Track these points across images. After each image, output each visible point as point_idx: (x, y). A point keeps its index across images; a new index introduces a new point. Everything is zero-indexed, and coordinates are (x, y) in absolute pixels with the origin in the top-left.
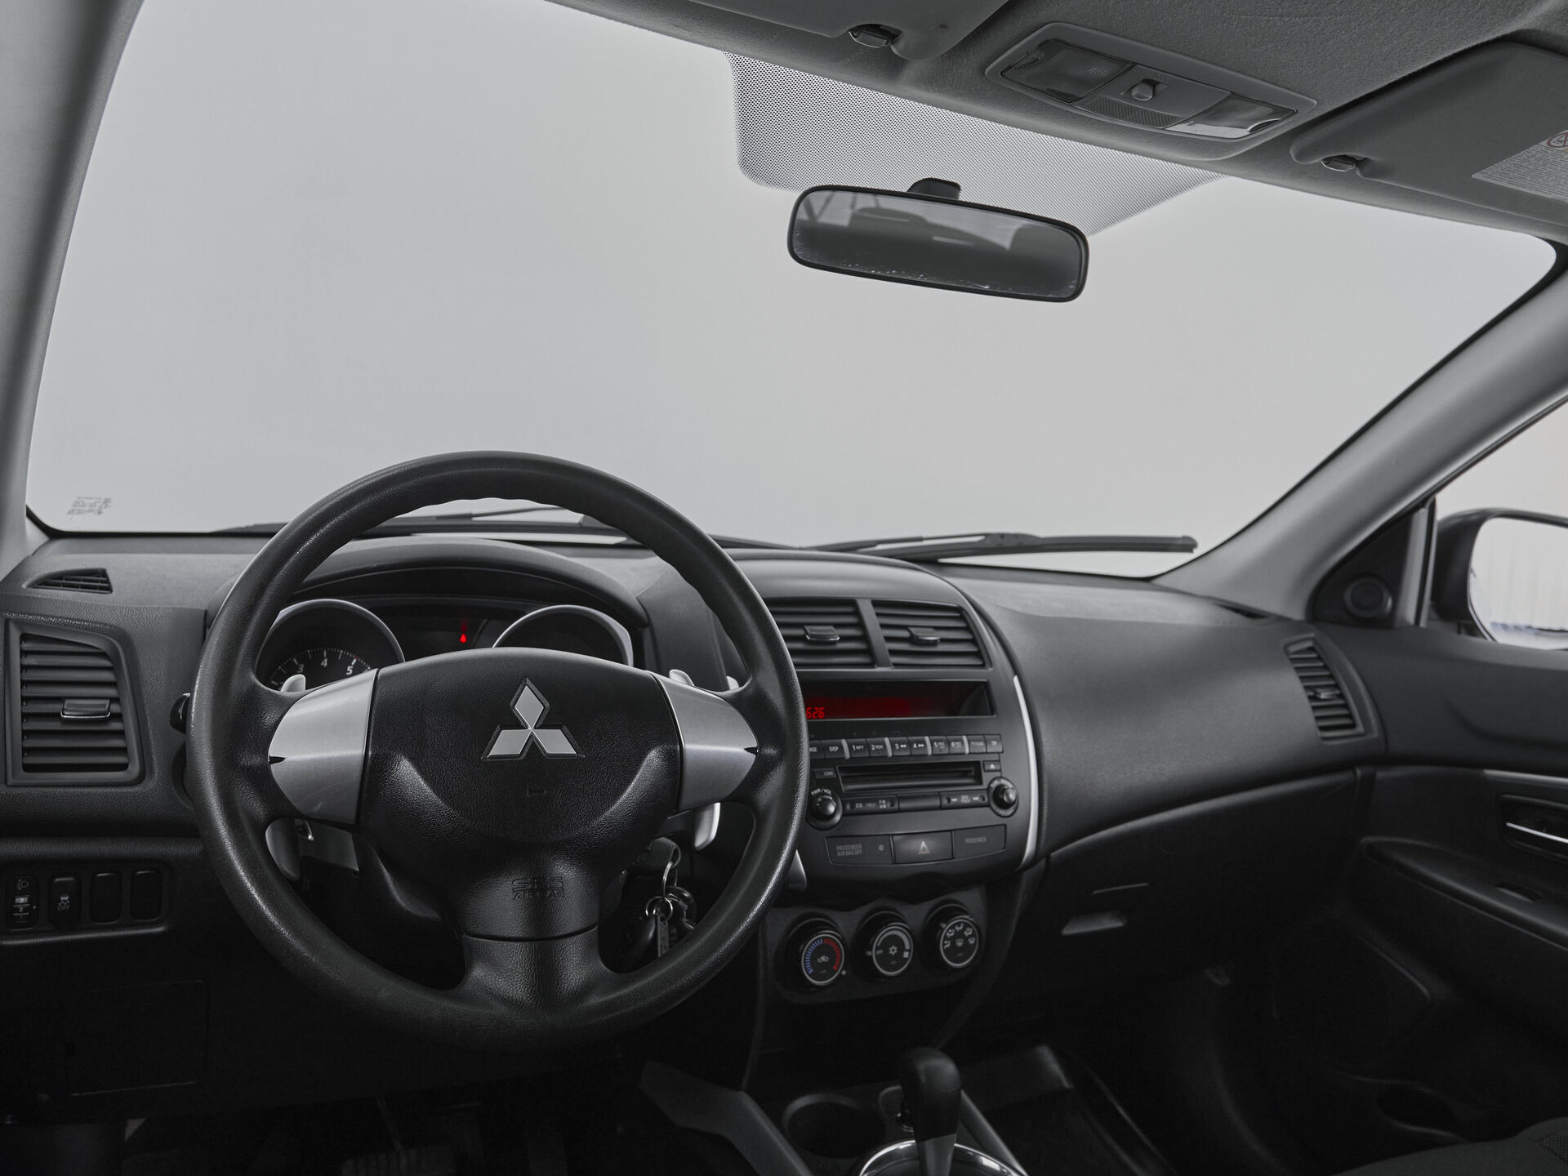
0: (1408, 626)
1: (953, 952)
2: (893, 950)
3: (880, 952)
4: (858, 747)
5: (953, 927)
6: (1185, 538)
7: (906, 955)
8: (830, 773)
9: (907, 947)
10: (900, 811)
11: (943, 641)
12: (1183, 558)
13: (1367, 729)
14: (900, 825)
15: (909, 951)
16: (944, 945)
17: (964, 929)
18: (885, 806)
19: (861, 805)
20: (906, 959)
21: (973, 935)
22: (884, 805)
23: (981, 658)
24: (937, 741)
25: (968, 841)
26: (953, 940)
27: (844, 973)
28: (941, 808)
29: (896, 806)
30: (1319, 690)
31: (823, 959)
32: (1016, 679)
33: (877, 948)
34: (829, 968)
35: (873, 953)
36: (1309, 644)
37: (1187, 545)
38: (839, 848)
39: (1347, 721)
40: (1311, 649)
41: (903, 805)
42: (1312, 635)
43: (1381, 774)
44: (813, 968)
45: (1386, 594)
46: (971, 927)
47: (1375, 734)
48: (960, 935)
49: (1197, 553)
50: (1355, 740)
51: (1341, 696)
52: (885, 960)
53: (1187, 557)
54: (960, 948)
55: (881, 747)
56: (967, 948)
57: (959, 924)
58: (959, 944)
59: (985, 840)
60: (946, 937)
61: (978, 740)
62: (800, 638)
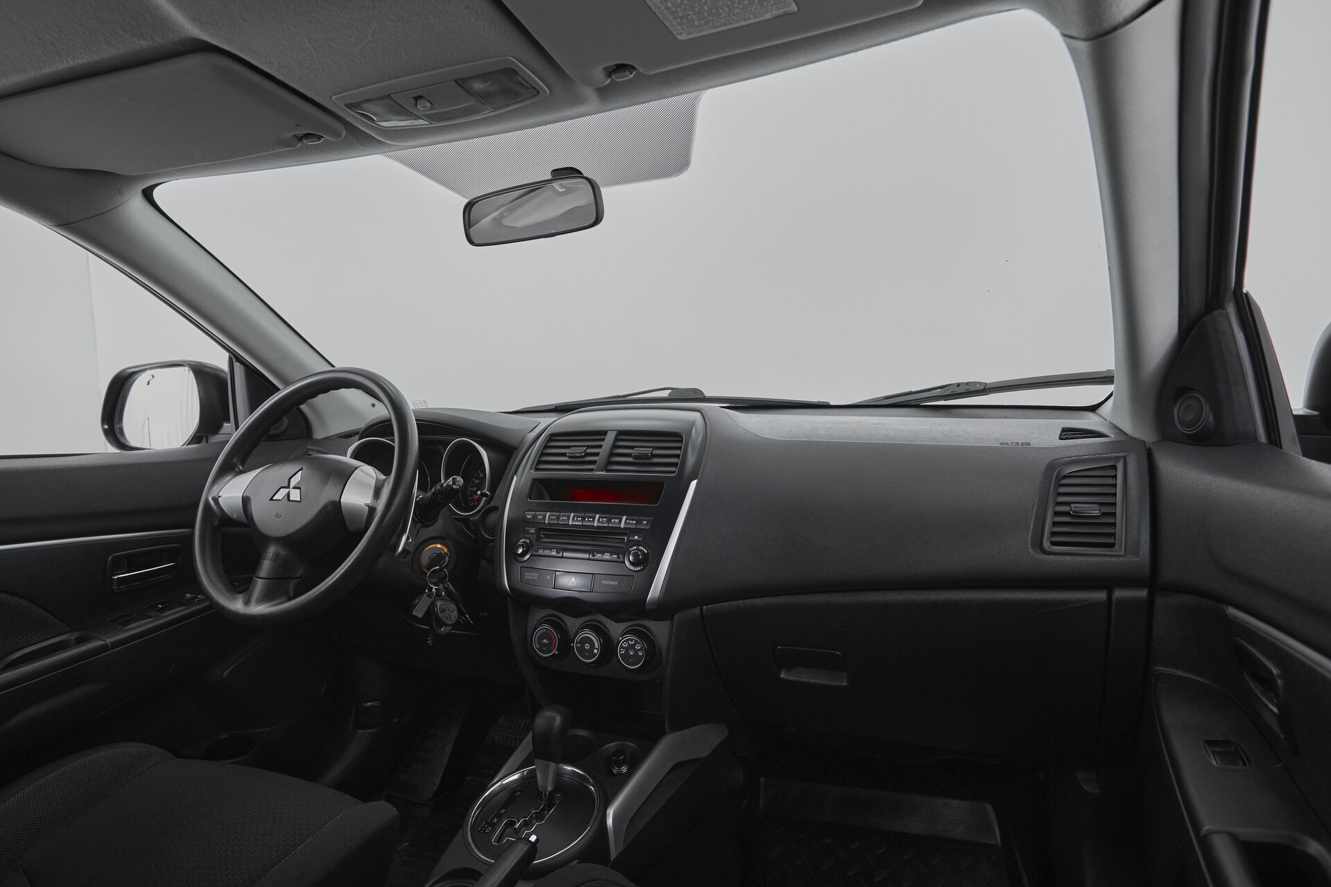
1: (625, 657)
2: (587, 646)
3: (579, 645)
4: (554, 518)
5: (627, 641)
7: (595, 651)
8: (533, 531)
9: (597, 647)
10: (562, 557)
13: (1131, 551)
14: (561, 566)
15: (597, 649)
16: (620, 651)
17: (635, 644)
19: (542, 551)
20: (596, 654)
21: (642, 650)
22: (554, 553)
23: (677, 467)
24: (602, 518)
25: (605, 583)
26: (627, 649)
27: (556, 653)
28: (589, 559)
29: (561, 554)
31: (546, 641)
32: (693, 483)
33: (578, 643)
34: (549, 648)
35: (574, 645)
38: (526, 574)
41: (566, 554)
44: (540, 645)
46: (640, 644)
47: (1142, 554)
48: (632, 647)
50: (1108, 559)
52: (581, 650)
54: (632, 656)
55: (566, 519)
56: (637, 658)
57: (631, 640)
58: (632, 653)
59: (617, 583)
60: (622, 647)
61: (633, 520)
62: (564, 455)
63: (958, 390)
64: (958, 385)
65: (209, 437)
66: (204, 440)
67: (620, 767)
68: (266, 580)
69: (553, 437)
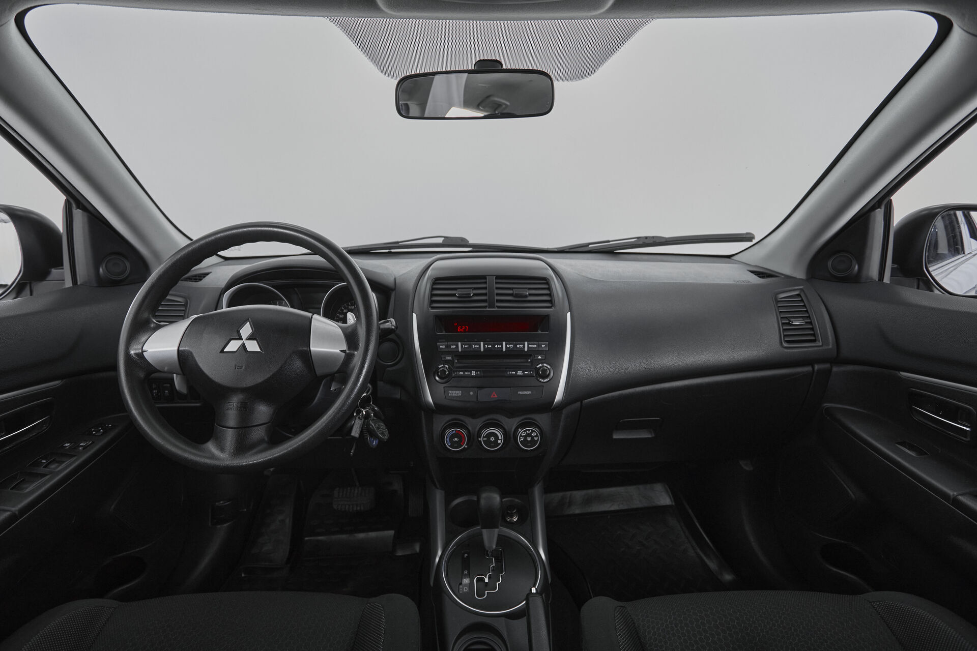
0: (872, 281)
1: (524, 443)
2: (492, 439)
3: (485, 439)
4: (466, 346)
5: (525, 431)
6: (747, 234)
7: (499, 441)
8: (449, 358)
9: (500, 438)
11: (530, 295)
12: (747, 244)
13: (825, 343)
15: (501, 440)
16: (520, 439)
17: (531, 433)
18: (474, 374)
19: (462, 373)
20: (500, 444)
21: (537, 436)
23: (552, 303)
24: (510, 344)
25: (520, 393)
26: (525, 437)
27: (466, 447)
30: (792, 320)
31: (456, 439)
32: (569, 315)
33: (484, 437)
34: (459, 444)
35: (481, 439)
36: (797, 293)
37: (748, 237)
38: (450, 392)
39: (813, 338)
40: (798, 295)
42: (801, 287)
43: (835, 369)
44: (450, 442)
45: (854, 262)
46: (536, 432)
47: (831, 345)
48: (529, 435)
49: (754, 241)
50: (816, 349)
51: (811, 323)
52: (488, 443)
53: (750, 244)
54: (529, 441)
55: (478, 346)
56: (533, 442)
57: (529, 430)
58: (529, 439)
59: (530, 393)
60: (521, 436)
61: (534, 344)
62: (454, 295)
63: (647, 241)
64: (646, 238)
65: (32, 285)
66: (27, 291)
67: (512, 516)
68: (235, 430)
69: (438, 281)
